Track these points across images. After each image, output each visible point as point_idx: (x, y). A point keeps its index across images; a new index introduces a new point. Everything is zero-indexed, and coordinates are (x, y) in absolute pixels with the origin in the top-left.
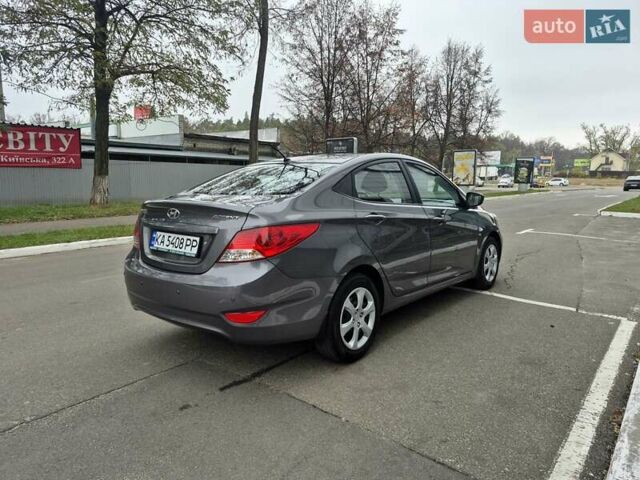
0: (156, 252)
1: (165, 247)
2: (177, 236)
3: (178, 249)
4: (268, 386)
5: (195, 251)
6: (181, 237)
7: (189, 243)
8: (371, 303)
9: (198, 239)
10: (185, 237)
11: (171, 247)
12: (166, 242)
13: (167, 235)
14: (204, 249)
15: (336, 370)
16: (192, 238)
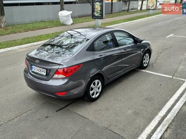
0: (33, 72)
1: (36, 71)
2: (40, 68)
3: (40, 72)
4: (69, 110)
5: (45, 74)
6: (40, 69)
7: (43, 71)
8: (100, 84)
9: (46, 70)
10: (42, 69)
11: (38, 71)
12: (36, 70)
13: (36, 67)
14: (48, 73)
15: (89, 104)
16: (44, 70)
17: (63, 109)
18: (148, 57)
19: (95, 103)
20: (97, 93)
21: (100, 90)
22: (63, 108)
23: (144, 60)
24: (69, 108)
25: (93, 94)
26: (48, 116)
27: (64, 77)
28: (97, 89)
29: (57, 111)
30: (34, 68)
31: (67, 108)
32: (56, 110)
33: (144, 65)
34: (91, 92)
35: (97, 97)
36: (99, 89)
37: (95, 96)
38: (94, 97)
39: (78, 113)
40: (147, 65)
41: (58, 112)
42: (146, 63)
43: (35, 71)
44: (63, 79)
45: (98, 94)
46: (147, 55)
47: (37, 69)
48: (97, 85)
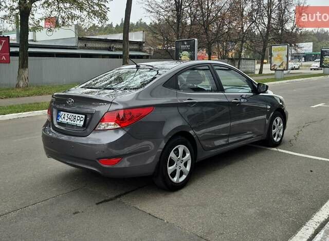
0: (60, 124)
3: (73, 122)
5: (82, 123)
6: (74, 115)
7: (79, 118)
8: (188, 155)
9: (84, 116)
10: (77, 115)
11: (69, 121)
12: (66, 118)
13: (66, 114)
15: (166, 194)
16: (81, 116)
17: (110, 202)
18: (282, 125)
19: (177, 193)
20: (182, 173)
21: (188, 168)
22: (111, 200)
23: (274, 129)
24: (123, 199)
25: (173, 174)
26: (80, 211)
27: (119, 127)
28: (182, 165)
29: (97, 204)
30: (62, 117)
31: (118, 199)
32: (97, 202)
33: (275, 139)
34: (170, 169)
35: (183, 181)
36: (185, 165)
37: (177, 180)
38: (175, 180)
39: (142, 209)
40: (279, 139)
41: (101, 205)
42: (278, 136)
43: (64, 121)
44: (116, 130)
45: (184, 177)
46: (279, 119)
47: (69, 117)
48: (183, 157)
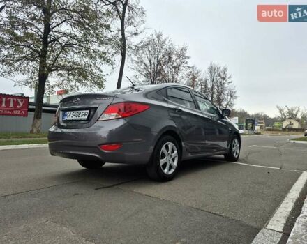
0: (65, 121)
3: (77, 118)
4: (121, 189)
5: (86, 117)
6: (79, 112)
7: (83, 114)
8: (176, 152)
13: (72, 112)
14: (91, 116)
16: (85, 111)
18: (238, 145)
20: (171, 167)
21: (175, 163)
22: (109, 187)
23: (234, 147)
25: (164, 166)
26: (79, 194)
27: (120, 117)
28: (171, 160)
30: (68, 116)
31: (115, 187)
32: (96, 188)
34: (162, 161)
38: (165, 171)
39: (138, 192)
42: (236, 154)
43: (70, 118)
44: (117, 120)
47: (74, 114)
48: (172, 153)
